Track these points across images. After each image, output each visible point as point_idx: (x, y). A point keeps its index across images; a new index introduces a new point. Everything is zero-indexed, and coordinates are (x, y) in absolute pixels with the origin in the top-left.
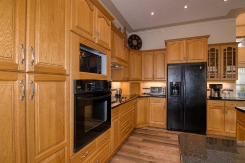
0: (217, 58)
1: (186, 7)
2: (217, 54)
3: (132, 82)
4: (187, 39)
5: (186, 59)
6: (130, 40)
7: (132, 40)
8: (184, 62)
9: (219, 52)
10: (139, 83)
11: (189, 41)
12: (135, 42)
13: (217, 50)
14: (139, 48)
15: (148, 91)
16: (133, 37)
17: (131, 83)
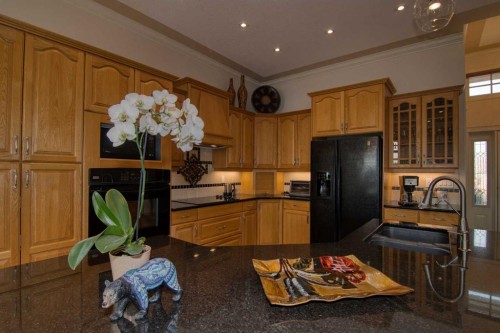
0: (414, 123)
1: (330, 32)
2: (414, 114)
3: (258, 171)
4: (346, 89)
5: (346, 126)
6: (257, 97)
7: (262, 95)
8: (342, 133)
9: (418, 110)
10: (273, 174)
11: (351, 93)
12: (266, 100)
13: (414, 107)
14: (275, 109)
15: (287, 188)
16: (262, 91)
17: (257, 174)
